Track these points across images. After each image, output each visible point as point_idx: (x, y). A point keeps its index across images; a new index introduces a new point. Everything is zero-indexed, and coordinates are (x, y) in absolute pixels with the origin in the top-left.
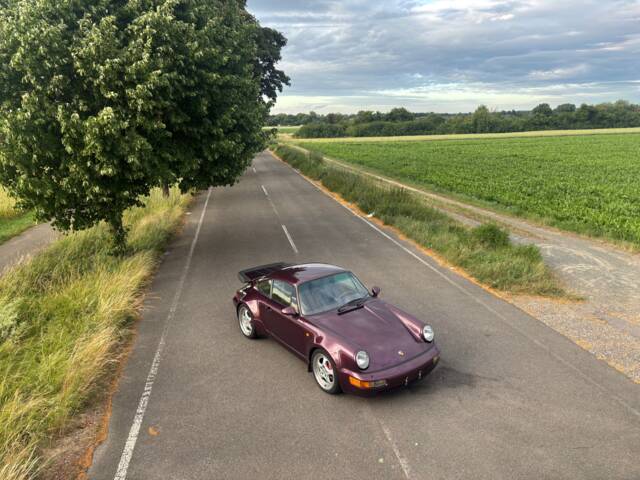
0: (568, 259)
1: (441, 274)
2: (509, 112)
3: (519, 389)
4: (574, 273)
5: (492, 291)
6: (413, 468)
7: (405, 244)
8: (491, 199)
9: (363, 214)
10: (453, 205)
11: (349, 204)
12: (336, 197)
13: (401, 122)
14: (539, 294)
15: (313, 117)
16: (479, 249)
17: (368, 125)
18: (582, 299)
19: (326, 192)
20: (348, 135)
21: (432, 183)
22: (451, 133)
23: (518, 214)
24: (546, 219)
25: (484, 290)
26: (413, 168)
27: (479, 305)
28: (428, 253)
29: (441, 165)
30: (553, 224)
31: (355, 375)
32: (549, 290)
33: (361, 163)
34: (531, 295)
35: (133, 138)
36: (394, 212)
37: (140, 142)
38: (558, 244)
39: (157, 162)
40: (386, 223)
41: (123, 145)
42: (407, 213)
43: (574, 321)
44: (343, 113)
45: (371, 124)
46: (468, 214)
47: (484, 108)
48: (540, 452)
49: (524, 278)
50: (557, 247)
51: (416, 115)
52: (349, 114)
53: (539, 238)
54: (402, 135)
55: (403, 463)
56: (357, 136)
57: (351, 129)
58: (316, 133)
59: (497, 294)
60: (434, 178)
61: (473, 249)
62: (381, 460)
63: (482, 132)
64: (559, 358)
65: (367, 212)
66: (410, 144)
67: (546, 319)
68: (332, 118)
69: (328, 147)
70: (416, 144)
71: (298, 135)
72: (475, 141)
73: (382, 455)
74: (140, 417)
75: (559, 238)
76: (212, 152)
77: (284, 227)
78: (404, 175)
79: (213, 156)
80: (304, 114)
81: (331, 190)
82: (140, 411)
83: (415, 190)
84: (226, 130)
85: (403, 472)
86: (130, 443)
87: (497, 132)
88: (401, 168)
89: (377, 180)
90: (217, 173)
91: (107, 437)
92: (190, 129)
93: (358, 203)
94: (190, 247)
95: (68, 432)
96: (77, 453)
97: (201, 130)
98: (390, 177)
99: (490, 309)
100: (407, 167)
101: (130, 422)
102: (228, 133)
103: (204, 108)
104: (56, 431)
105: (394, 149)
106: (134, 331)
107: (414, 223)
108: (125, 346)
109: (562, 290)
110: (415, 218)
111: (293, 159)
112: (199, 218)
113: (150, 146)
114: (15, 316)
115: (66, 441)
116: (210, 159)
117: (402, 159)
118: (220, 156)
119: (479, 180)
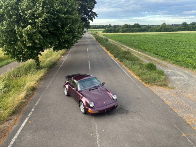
0: (175, 75)
1: (131, 78)
2: (174, 25)
3: (141, 116)
4: (175, 79)
5: (145, 84)
6: (100, 137)
7: (124, 69)
8: (157, 54)
9: (114, 58)
10: (144, 56)
11: (111, 55)
12: (108, 53)
13: (137, 28)
14: (160, 86)
15: (110, 26)
16: (145, 71)
17: (126, 29)
18: (173, 88)
19: (106, 51)
20: (119, 32)
21: (140, 48)
22: (153, 32)
23: (164, 60)
24: (172, 62)
25: (143, 84)
26: (136, 44)
27: (140, 89)
28: (129, 71)
29: (146, 43)
30: (174, 63)
31: (90, 109)
32: (163, 85)
33: (120, 41)
34: (157, 86)
35: (37, 34)
36: (123, 58)
37: (39, 36)
39: (45, 42)
40: (120, 62)
41: (34, 37)
42: (127, 59)
43: (167, 95)
44: (120, 25)
45: (128, 28)
46: (148, 59)
47: (165, 23)
48: (140, 135)
49: (157, 80)
50: (173, 71)
51: (143, 26)
52: (122, 25)
53: (168, 67)
54: (137, 32)
55: (98, 136)
56: (122, 32)
57: (121, 30)
58: (109, 31)
59: (147, 85)
60: (141, 47)
61: (143, 71)
62: (91, 135)
63: (163, 31)
64: (157, 107)
65: (116, 57)
66: (138, 35)
67: (158, 94)
68: (115, 27)
69: (112, 36)
70: (140, 35)
71: (103, 32)
72: (160, 35)
73: (92, 133)
74: (28, 118)
75: (175, 68)
76: (62, 39)
77: (89, 62)
78: (132, 46)
79: (63, 40)
80: (107, 25)
81: (108, 50)
82: (29, 116)
83: (134, 50)
84: (67, 32)
85: (96, 138)
86: (23, 125)
87: (168, 32)
88: (132, 43)
89: (123, 47)
90: (64, 45)
91: (17, 123)
92: (56, 32)
93: (114, 55)
94: (59, 67)
95: (7, 121)
96: (8, 127)
97: (59, 32)
98: (128, 46)
99: (142, 90)
100: (134, 43)
101: (25, 119)
102: (68, 33)
103: (60, 25)
104: (4, 120)
105: (133, 37)
106: (35, 92)
107: (128, 62)
108: (31, 96)
109: (168, 85)
110: (129, 60)
111: (99, 40)
112: (65, 59)
113: (42, 37)
114: (3, 86)
115: (6, 123)
116: (62, 41)
117: (134, 40)
118: (65, 40)
119: (156, 48)
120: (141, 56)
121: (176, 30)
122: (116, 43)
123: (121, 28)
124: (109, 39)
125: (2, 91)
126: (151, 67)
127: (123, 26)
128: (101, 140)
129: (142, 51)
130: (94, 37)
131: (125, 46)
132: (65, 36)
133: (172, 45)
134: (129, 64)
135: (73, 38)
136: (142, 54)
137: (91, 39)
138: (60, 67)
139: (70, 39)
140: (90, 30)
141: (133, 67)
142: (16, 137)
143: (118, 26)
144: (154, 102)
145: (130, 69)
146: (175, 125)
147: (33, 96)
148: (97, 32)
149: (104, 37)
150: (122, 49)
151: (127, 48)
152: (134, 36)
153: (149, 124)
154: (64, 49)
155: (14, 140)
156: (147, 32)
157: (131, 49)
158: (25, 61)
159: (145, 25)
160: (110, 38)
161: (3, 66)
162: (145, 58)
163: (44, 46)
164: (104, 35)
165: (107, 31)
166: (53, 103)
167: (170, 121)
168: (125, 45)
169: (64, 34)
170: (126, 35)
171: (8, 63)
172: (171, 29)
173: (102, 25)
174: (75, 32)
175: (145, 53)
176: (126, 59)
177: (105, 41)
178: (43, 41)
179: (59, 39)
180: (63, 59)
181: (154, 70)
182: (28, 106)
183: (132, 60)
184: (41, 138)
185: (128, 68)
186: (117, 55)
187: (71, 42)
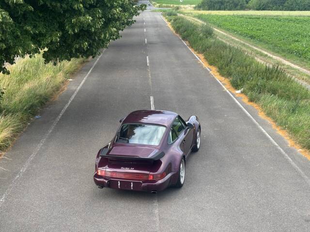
1: (286, 155)
7: (263, 123)
9: (232, 90)
11: (223, 78)
12: (213, 72)
19: (205, 65)
20: (250, 9)
26: (302, 46)
28: (280, 133)
33: (252, 37)
36: (261, 89)
39: (19, 34)
40: (251, 100)
42: (274, 92)
54: (305, 10)
56: (258, 9)
58: (217, 6)
65: (236, 86)
69: (226, 20)
71: (199, 7)
76: (73, 27)
77: (152, 99)
78: (291, 52)
79: (74, 31)
81: (211, 64)
83: (296, 67)
84: (88, 6)
88: (290, 44)
89: (262, 55)
90: (78, 46)
92: (54, 4)
93: (231, 78)
97: (64, 6)
98: (277, 52)
100: (297, 44)
107: (275, 102)
110: (281, 97)
111: (185, 31)
112: (78, 85)
116: (70, 32)
117: (295, 35)
118: (81, 30)
122: (237, 42)
124: (216, 30)
130: (169, 21)
131: (266, 53)
132: (82, 18)
135: (106, 25)
137: (161, 26)
138: (63, 111)
139: (99, 26)
141: (292, 119)
145: (282, 124)
148: (178, 8)
149: (200, 22)
150: (258, 60)
151: (274, 57)
152: (296, 20)
154: (78, 57)
157: (287, 63)
160: (219, 26)
163: (15, 46)
164: (200, 17)
165: (211, 6)
166: (35, 224)
168: (268, 49)
169: (78, 13)
170: (272, 18)
174: (112, 7)
176: (269, 92)
177: (201, 35)
179: (62, 27)
180: (73, 88)
183: (288, 98)
185: (276, 121)
186: (242, 80)
187: (99, 37)
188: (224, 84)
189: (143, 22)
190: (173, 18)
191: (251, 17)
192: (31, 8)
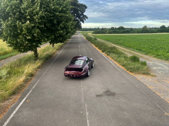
0: (156, 66)
1: (117, 68)
2: (154, 28)
3: (126, 97)
4: (156, 69)
5: (130, 73)
6: (89, 115)
7: (111, 61)
8: (139, 50)
10: (128, 51)
12: (97, 48)
13: (122, 30)
14: (143, 74)
15: (98, 29)
16: (130, 62)
17: (111, 31)
18: (155, 76)
19: (95, 47)
20: (107, 33)
21: (125, 45)
22: (135, 33)
23: (146, 54)
24: (153, 56)
25: (128, 72)
26: (121, 42)
27: (125, 76)
28: (115, 63)
29: (129, 41)
30: (155, 57)
32: (146, 73)
33: (107, 40)
34: (140, 74)
35: (36, 29)
36: (110, 52)
37: (38, 30)
38: (155, 62)
40: (107, 55)
41: (33, 31)
42: (114, 53)
43: (150, 81)
45: (113, 30)
46: (132, 53)
47: (146, 26)
49: (140, 69)
50: (154, 63)
51: (127, 29)
52: (108, 28)
53: (150, 60)
54: (122, 33)
55: (87, 113)
56: (109, 34)
57: (107, 32)
58: (98, 33)
59: (131, 74)
60: (126, 44)
61: (128, 62)
62: (81, 112)
63: (144, 33)
64: (141, 90)
65: (103, 52)
66: (123, 36)
67: (142, 81)
68: (103, 29)
69: (100, 36)
70: (125, 36)
71: (93, 33)
73: (82, 111)
74: (26, 97)
75: (156, 60)
78: (118, 43)
80: (96, 28)
81: (96, 47)
82: (27, 96)
83: (119, 47)
85: (86, 115)
86: (21, 103)
87: (149, 33)
90: (59, 40)
91: (16, 101)
92: (52, 28)
93: (102, 50)
94: (55, 59)
95: (7, 100)
96: (8, 104)
97: (55, 28)
98: (114, 44)
99: (127, 77)
100: (119, 41)
101: (23, 98)
102: (62, 29)
103: (55, 22)
104: (5, 99)
105: (118, 37)
106: (33, 78)
108: (29, 81)
109: (150, 74)
110: (115, 54)
111: (89, 39)
112: (60, 53)
113: (40, 32)
114: (6, 73)
115: (6, 101)
116: (57, 35)
117: (119, 39)
118: (60, 35)
119: (138, 45)
120: (125, 52)
121: (156, 32)
123: (108, 30)
125: (5, 76)
126: (135, 59)
127: (110, 28)
128: (90, 116)
129: (126, 48)
130: (85, 37)
132: (60, 31)
133: (153, 43)
134: (115, 57)
135: (67, 34)
136: (126, 50)
137: (83, 38)
139: (65, 34)
140: (82, 32)
141: (119, 59)
142: (14, 112)
143: (106, 29)
144: (138, 87)
145: (116, 61)
146: (158, 106)
147: (31, 81)
148: (87, 34)
149: (93, 37)
150: (109, 45)
153: (134, 104)
155: (12, 115)
156: (131, 33)
157: (117, 46)
158: (25, 52)
159: (128, 28)
160: (98, 38)
161: (7, 58)
162: (129, 53)
163: (41, 39)
164: (93, 36)
165: (96, 33)
166: (48, 87)
167: (153, 102)
168: (112, 43)
170: (113, 36)
171: (12, 56)
172: (151, 31)
173: (92, 28)
175: (129, 49)
176: (112, 53)
177: (93, 40)
178: (41, 36)
179: (54, 35)
180: (58, 53)
181: (138, 61)
182: (26, 88)
183: (118, 54)
184: (36, 114)
185: (114, 60)
186: (105, 50)
187: (65, 37)
188: (100, 51)
189: (77, 37)
190: (86, 36)
191: (107, 36)
192: (46, 29)
